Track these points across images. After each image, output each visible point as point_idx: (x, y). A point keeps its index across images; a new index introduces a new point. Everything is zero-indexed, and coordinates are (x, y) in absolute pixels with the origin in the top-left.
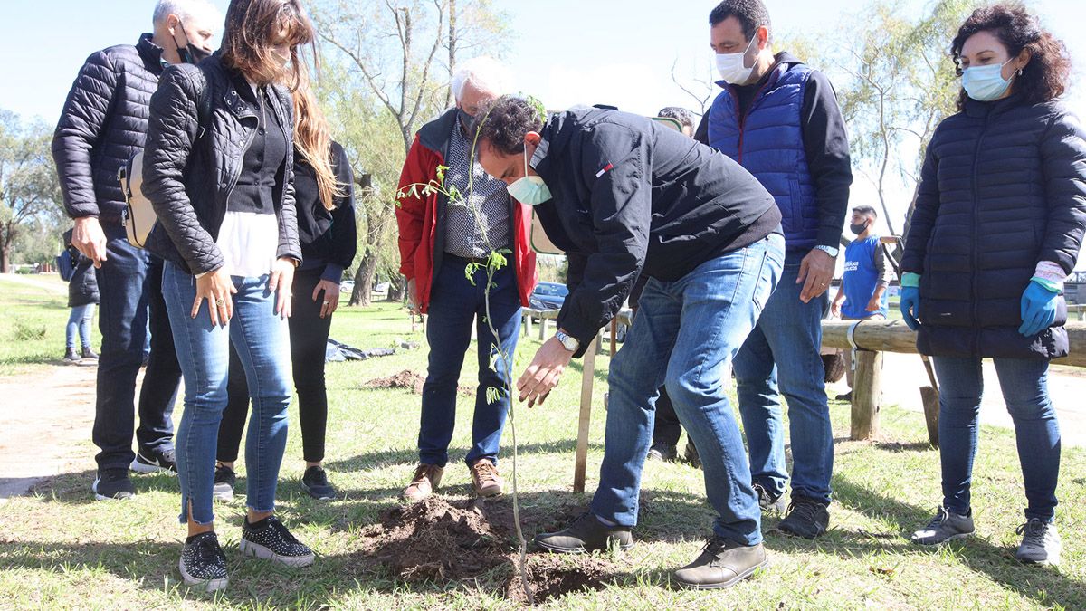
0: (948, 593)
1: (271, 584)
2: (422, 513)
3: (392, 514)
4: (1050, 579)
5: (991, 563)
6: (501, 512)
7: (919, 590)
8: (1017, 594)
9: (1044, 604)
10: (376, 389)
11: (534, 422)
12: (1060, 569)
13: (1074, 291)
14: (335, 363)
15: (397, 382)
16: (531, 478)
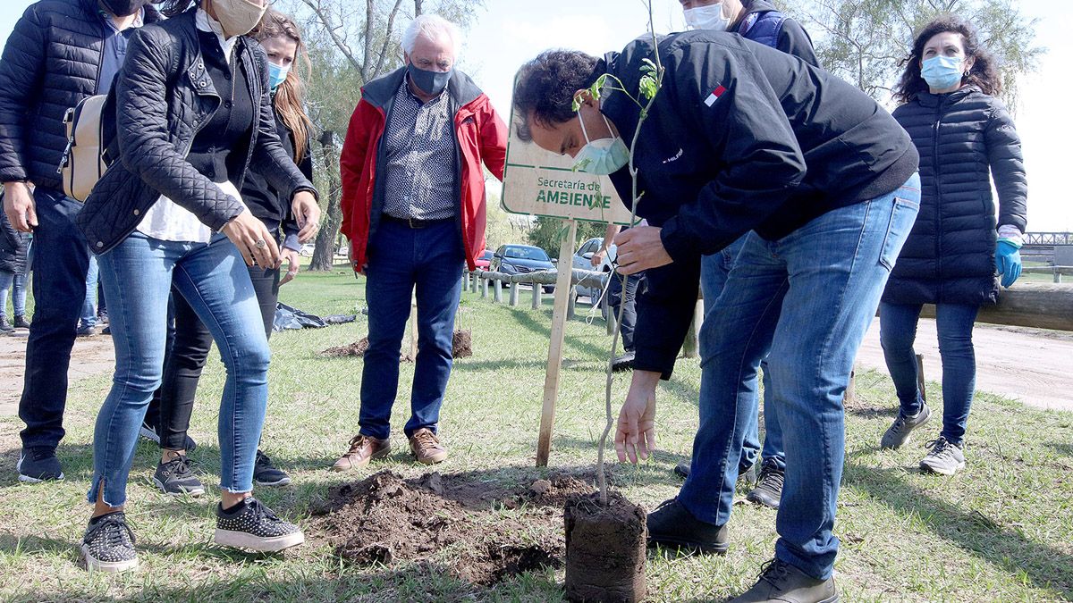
0: (915, 562)
1: (207, 569)
2: (373, 490)
3: (342, 490)
4: (1015, 544)
5: (959, 531)
6: (459, 487)
7: (886, 560)
8: (982, 560)
9: (1008, 570)
10: (334, 357)
11: (499, 392)
12: (1025, 534)
13: (1051, 252)
14: (291, 331)
15: (356, 350)
16: (492, 450)
